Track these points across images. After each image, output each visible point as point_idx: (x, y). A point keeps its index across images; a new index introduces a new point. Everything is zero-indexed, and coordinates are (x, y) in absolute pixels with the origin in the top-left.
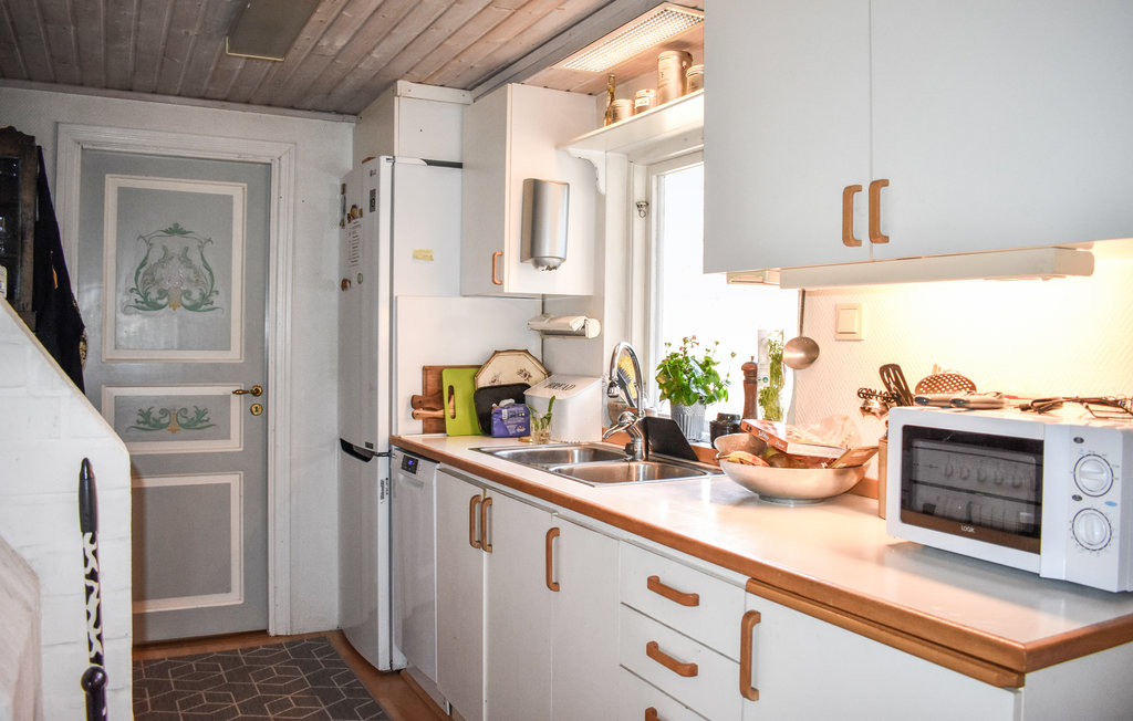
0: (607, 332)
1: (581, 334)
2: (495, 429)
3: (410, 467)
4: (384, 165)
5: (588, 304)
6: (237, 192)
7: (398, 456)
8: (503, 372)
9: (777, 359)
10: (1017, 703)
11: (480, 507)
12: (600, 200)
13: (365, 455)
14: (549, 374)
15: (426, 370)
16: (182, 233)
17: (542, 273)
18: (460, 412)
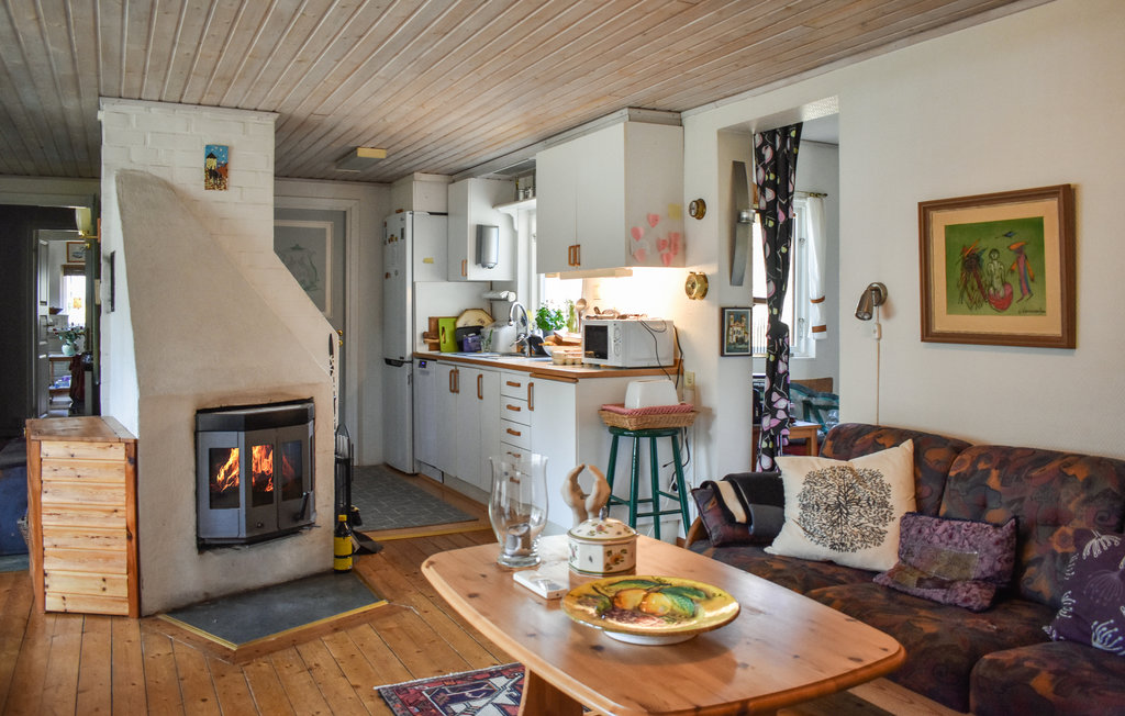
0: (518, 299)
1: (506, 300)
2: (465, 348)
3: (423, 365)
4: (408, 216)
5: (510, 285)
6: (327, 226)
7: (417, 361)
8: (470, 320)
9: (572, 308)
10: (577, 388)
11: (454, 374)
12: (514, 234)
13: (400, 363)
14: (494, 321)
15: (430, 318)
16: (300, 249)
17: (486, 270)
18: (448, 340)
